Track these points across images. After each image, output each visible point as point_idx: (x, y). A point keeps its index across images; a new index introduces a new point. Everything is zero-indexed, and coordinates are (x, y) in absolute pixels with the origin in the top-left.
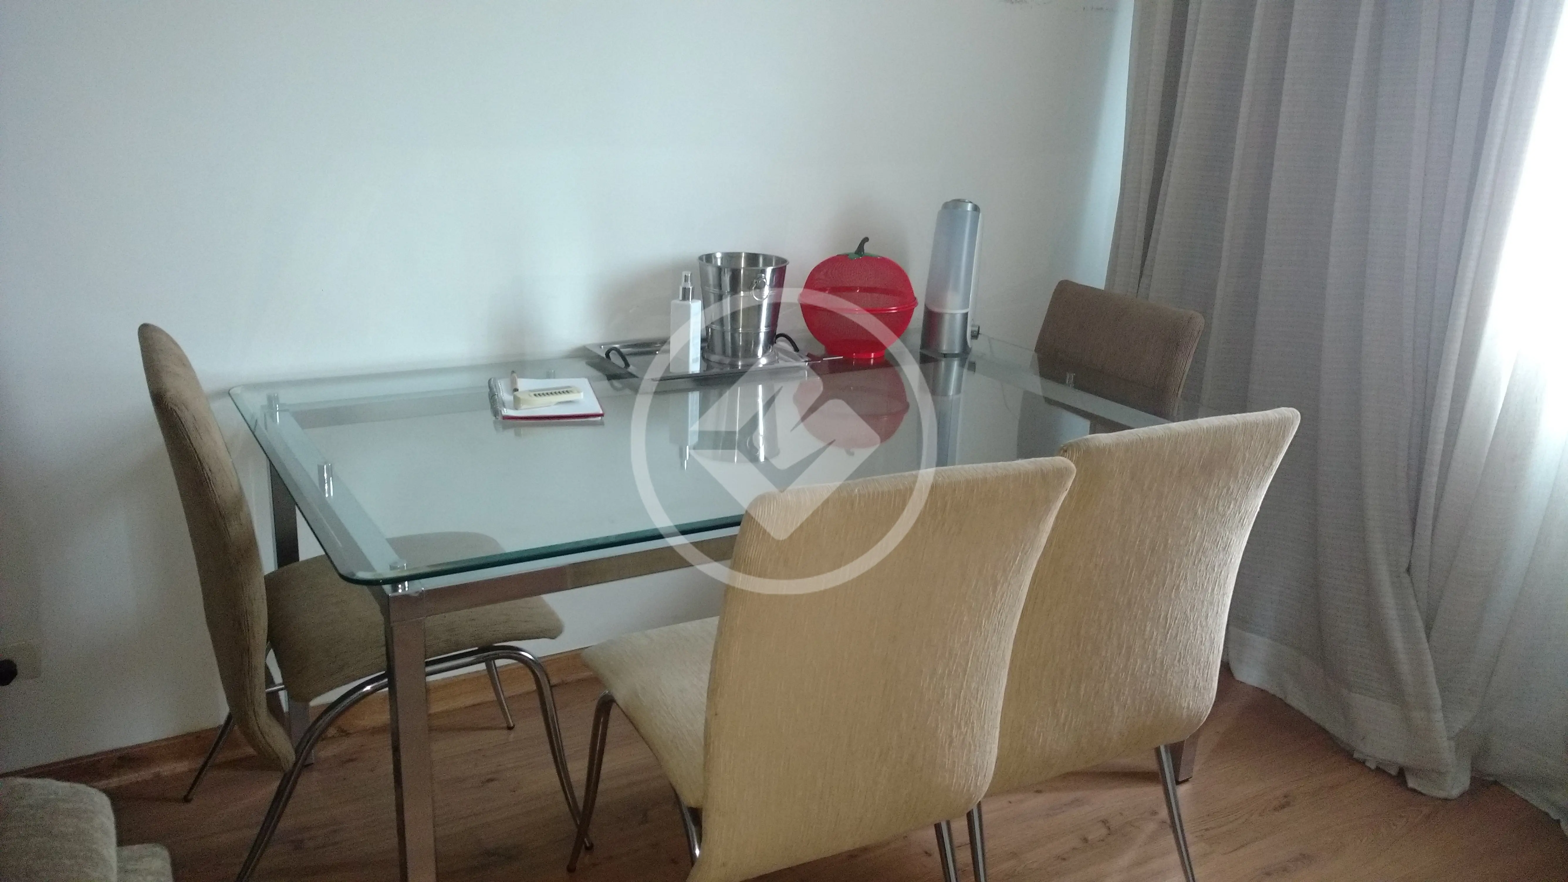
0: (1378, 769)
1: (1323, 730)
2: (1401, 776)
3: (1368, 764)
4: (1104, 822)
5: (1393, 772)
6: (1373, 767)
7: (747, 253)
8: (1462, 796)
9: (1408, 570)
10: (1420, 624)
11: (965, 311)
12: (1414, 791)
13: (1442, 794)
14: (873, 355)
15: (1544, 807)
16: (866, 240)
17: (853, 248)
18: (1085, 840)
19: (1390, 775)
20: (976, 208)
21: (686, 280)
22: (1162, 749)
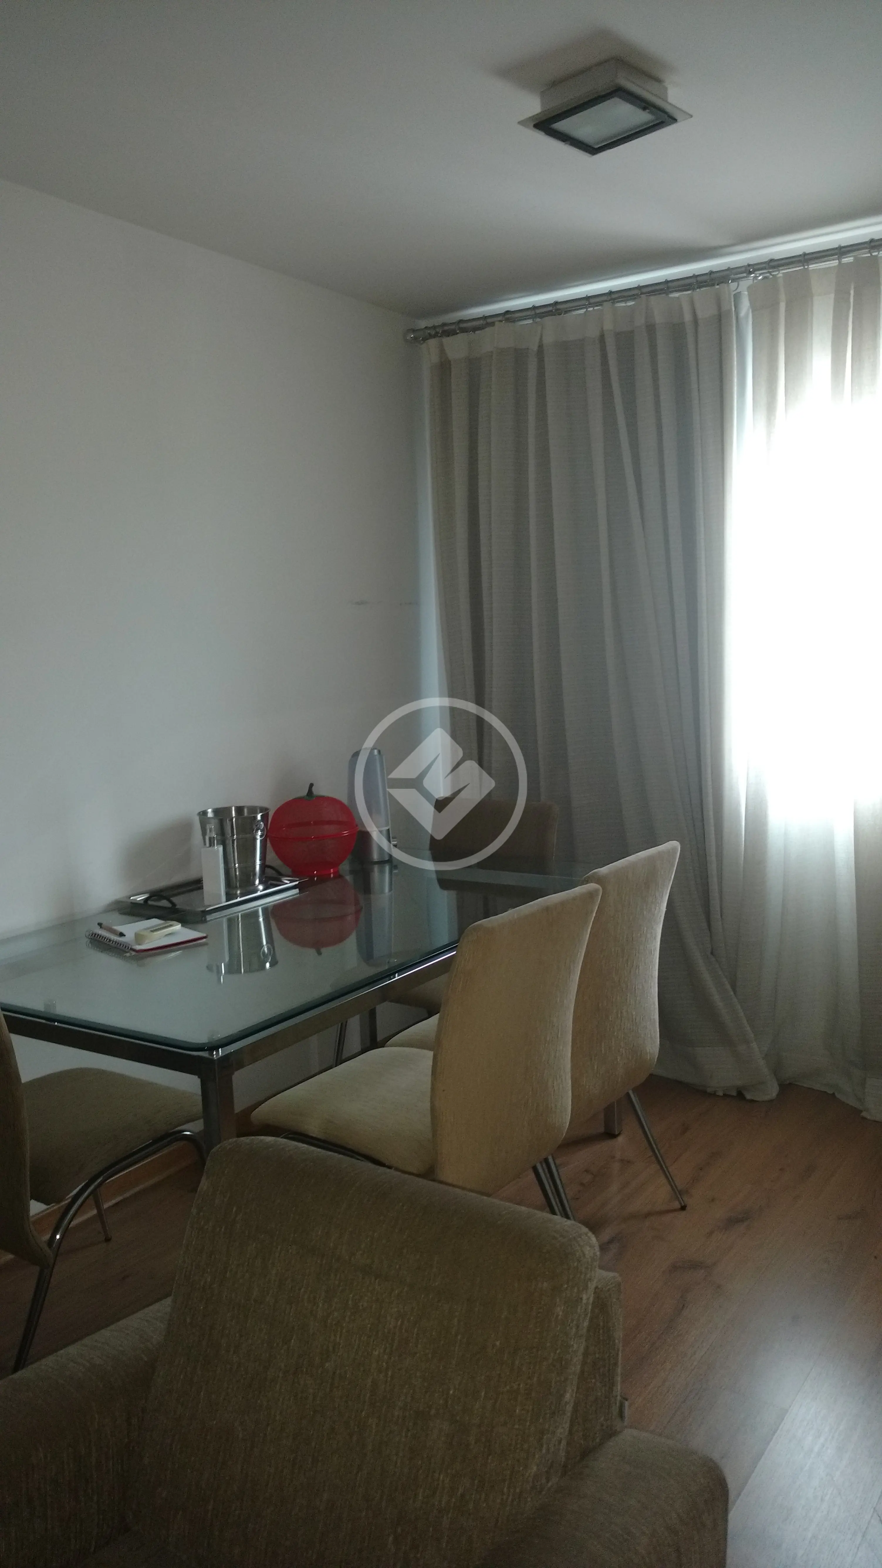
0: (725, 1095)
1: (680, 1083)
2: (740, 1095)
3: (717, 1094)
4: (587, 1171)
5: (734, 1093)
6: (721, 1094)
7: (237, 807)
8: (777, 1095)
9: (712, 953)
10: (728, 987)
11: (387, 828)
12: (752, 1101)
13: (767, 1098)
14: (332, 870)
15: (823, 1089)
16: (311, 785)
17: (304, 792)
18: (582, 1184)
19: (733, 1096)
20: (379, 752)
21: (210, 831)
22: (631, 1093)
